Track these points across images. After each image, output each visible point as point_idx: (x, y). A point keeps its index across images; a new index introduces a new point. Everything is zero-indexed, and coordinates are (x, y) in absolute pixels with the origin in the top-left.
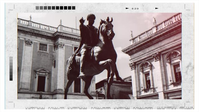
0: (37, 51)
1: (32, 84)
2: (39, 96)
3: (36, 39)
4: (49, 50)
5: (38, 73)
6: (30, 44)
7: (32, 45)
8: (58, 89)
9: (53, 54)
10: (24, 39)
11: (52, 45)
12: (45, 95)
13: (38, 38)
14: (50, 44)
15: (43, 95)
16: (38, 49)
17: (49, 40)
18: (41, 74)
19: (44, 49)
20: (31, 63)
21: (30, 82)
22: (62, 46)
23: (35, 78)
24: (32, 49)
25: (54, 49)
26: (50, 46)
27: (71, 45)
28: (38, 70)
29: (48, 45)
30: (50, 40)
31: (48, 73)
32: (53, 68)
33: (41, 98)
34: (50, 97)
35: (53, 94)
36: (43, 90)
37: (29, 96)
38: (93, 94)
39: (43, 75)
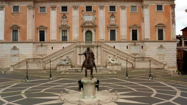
0: (130, 12)
1: (128, 36)
2: (133, 43)
3: (128, 4)
4: (138, 10)
5: (131, 28)
6: (124, 9)
7: (126, 9)
8: (145, 38)
9: (142, 12)
10: (119, 6)
11: (140, 6)
12: (138, 43)
13: (129, 3)
14: (139, 6)
15: (136, 43)
16: (130, 10)
17: (137, 3)
18: (133, 28)
19: (134, 10)
20: (126, 21)
21: (127, 35)
22: (147, 6)
23: (130, 31)
24: (126, 12)
25: (142, 9)
26: (138, 7)
27: (154, 5)
28: (131, 26)
29: (137, 6)
30: (139, 3)
31: (139, 27)
32: (142, 22)
33: (135, 45)
34: (141, 44)
35: (143, 42)
36: (136, 39)
37: (127, 44)
38: (173, 40)
39: (135, 29)
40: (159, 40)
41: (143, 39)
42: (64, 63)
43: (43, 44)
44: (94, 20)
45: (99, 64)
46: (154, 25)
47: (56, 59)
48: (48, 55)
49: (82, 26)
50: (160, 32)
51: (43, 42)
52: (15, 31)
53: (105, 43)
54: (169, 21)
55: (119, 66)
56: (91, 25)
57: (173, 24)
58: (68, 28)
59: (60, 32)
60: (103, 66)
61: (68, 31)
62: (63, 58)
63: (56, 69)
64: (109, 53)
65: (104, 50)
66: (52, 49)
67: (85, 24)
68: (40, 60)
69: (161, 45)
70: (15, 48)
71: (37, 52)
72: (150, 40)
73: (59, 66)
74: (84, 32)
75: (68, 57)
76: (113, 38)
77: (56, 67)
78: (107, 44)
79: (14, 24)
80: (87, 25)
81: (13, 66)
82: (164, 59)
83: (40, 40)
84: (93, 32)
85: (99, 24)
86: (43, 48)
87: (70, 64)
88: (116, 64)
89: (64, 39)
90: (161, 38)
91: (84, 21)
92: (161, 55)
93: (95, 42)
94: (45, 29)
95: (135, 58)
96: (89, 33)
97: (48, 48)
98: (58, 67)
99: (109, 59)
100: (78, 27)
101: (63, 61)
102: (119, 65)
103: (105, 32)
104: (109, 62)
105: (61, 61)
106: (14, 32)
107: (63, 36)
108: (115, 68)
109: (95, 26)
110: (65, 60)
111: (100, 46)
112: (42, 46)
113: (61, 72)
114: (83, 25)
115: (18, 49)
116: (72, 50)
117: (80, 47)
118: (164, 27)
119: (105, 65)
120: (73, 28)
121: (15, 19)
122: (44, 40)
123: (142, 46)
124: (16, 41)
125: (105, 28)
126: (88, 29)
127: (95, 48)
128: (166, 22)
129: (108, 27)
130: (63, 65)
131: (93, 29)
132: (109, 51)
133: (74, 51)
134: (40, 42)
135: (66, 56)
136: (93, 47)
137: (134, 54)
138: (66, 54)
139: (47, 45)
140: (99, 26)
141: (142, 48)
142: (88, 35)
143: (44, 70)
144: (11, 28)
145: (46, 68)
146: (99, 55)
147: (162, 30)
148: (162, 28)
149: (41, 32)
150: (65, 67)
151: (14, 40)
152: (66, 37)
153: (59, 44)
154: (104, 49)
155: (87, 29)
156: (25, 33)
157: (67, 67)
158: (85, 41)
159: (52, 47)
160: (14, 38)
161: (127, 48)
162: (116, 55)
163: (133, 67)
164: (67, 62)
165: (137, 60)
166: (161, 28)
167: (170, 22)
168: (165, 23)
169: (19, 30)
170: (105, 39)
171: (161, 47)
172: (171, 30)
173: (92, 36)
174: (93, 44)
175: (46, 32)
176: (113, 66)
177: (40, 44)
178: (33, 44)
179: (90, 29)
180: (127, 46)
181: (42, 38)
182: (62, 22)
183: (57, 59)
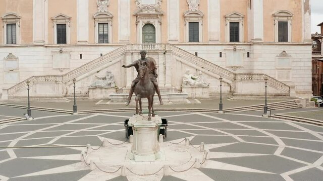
1: (222, 35)
2: (232, 47)
5: (228, 18)
8: (254, 38)
12: (241, 47)
15: (237, 47)
18: (232, 19)
20: (219, 6)
21: (219, 30)
23: (226, 25)
28: (228, 16)
31: (243, 17)
32: (249, 9)
33: (235, 50)
34: (247, 48)
35: (250, 45)
36: (237, 40)
37: (220, 49)
38: (306, 42)
39: (235, 20)
40: (279, 41)
41: (249, 40)
42: (103, 83)
43: (64, 49)
44: (158, 3)
45: (168, 85)
46: (271, 14)
47: (87, 77)
48: (72, 70)
49: (136, 15)
50: (283, 26)
51: (64, 45)
52: (12, 25)
53: (180, 47)
54: (298, 6)
55: (205, 90)
56: (153, 12)
57: (305, 11)
58: (109, 19)
59: (95, 26)
60: (176, 90)
61: (110, 23)
62: (101, 75)
63: (87, 95)
64: (186, 65)
65: (177, 60)
66: (81, 58)
67: (142, 11)
68: (58, 79)
69: (284, 51)
70: (10, 57)
71: (52, 63)
72: (263, 41)
73: (93, 89)
74: (141, 26)
75: (111, 73)
76: (194, 36)
77: (86, 90)
78: (183, 48)
79: (9, 12)
80: (145, 12)
81: (8, 90)
82: (288, 77)
83: (59, 42)
84: (156, 25)
85: (168, 10)
86: (64, 55)
87: (113, 85)
88: (200, 86)
89: (103, 38)
90: (283, 37)
91: (140, 5)
92: (282, 69)
93: (161, 44)
94: (67, 20)
95: (235, 75)
96: (150, 27)
97: (72, 57)
98: (91, 91)
99: (186, 76)
100: (129, 16)
101: (101, 81)
102: (206, 87)
103: (178, 27)
104: (187, 82)
105: (97, 80)
106: (10, 27)
107: (101, 33)
108: (199, 92)
109: (160, 15)
110: (104, 79)
111: (170, 51)
112: (61, 52)
113: (97, 101)
114: (138, 14)
115: (17, 59)
116: (118, 60)
117: (132, 53)
118: (289, 18)
119: (178, 88)
120: (119, 19)
121: (11, 3)
122: (65, 42)
123: (248, 53)
124: (12, 43)
125: (178, 18)
126: (148, 20)
127: (161, 56)
128: (294, 9)
129: (185, 17)
130: (101, 88)
131: (156, 20)
132: (186, 62)
133: (120, 61)
134: (59, 45)
135: (106, 70)
136: (156, 53)
137: (232, 67)
138: (106, 67)
139: (71, 51)
140: (168, 14)
141: (248, 56)
142: (147, 31)
143: (65, 96)
144: (3, 19)
145: (68, 94)
146: (167, 68)
147: (286, 23)
148: (286, 18)
149: (60, 27)
150: (104, 90)
151: (10, 41)
152: (107, 35)
153: (93, 49)
154: (178, 58)
155: (146, 21)
156: (30, 28)
157: (108, 91)
158: (141, 43)
159: (81, 55)
160: (10, 38)
161: (221, 56)
162: (200, 68)
163: (230, 92)
164: (109, 82)
165: (239, 78)
166: (284, 19)
167: (301, 9)
168: (291, 10)
169: (18, 24)
170: (178, 38)
171: (284, 54)
172: (303, 23)
173: (155, 33)
174: (157, 47)
175: (69, 26)
176: (194, 90)
177: (58, 49)
178: (45, 48)
179: (152, 21)
180: (221, 53)
181: (62, 38)
182: (99, 8)
183: (90, 75)
